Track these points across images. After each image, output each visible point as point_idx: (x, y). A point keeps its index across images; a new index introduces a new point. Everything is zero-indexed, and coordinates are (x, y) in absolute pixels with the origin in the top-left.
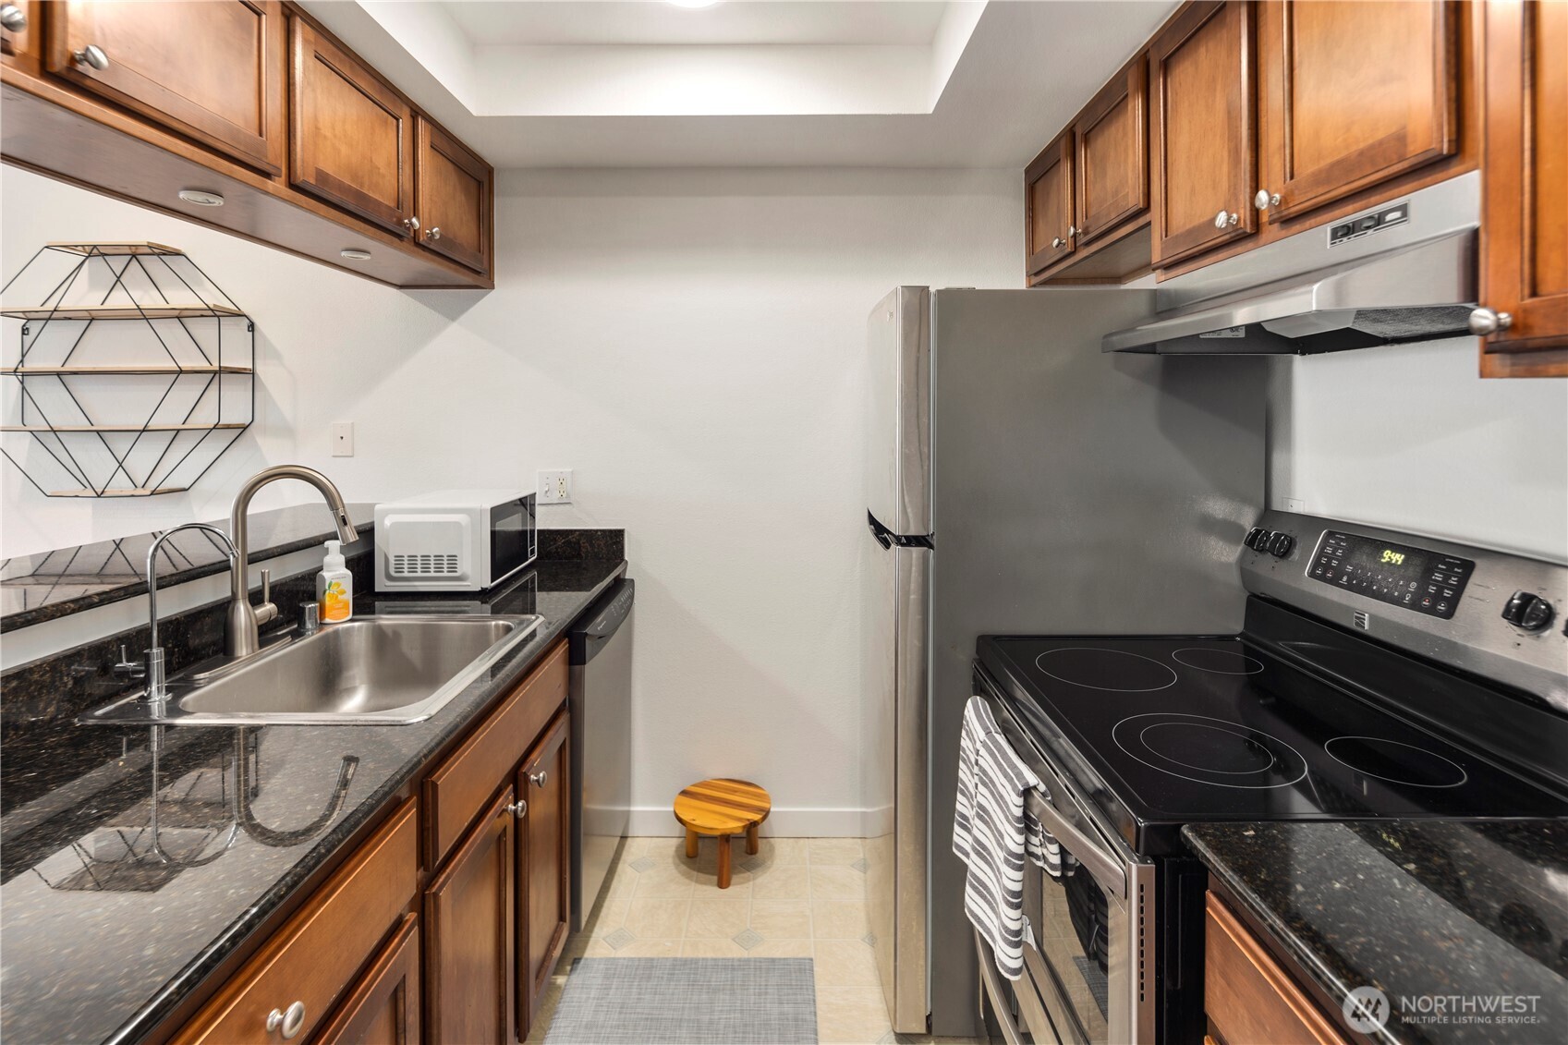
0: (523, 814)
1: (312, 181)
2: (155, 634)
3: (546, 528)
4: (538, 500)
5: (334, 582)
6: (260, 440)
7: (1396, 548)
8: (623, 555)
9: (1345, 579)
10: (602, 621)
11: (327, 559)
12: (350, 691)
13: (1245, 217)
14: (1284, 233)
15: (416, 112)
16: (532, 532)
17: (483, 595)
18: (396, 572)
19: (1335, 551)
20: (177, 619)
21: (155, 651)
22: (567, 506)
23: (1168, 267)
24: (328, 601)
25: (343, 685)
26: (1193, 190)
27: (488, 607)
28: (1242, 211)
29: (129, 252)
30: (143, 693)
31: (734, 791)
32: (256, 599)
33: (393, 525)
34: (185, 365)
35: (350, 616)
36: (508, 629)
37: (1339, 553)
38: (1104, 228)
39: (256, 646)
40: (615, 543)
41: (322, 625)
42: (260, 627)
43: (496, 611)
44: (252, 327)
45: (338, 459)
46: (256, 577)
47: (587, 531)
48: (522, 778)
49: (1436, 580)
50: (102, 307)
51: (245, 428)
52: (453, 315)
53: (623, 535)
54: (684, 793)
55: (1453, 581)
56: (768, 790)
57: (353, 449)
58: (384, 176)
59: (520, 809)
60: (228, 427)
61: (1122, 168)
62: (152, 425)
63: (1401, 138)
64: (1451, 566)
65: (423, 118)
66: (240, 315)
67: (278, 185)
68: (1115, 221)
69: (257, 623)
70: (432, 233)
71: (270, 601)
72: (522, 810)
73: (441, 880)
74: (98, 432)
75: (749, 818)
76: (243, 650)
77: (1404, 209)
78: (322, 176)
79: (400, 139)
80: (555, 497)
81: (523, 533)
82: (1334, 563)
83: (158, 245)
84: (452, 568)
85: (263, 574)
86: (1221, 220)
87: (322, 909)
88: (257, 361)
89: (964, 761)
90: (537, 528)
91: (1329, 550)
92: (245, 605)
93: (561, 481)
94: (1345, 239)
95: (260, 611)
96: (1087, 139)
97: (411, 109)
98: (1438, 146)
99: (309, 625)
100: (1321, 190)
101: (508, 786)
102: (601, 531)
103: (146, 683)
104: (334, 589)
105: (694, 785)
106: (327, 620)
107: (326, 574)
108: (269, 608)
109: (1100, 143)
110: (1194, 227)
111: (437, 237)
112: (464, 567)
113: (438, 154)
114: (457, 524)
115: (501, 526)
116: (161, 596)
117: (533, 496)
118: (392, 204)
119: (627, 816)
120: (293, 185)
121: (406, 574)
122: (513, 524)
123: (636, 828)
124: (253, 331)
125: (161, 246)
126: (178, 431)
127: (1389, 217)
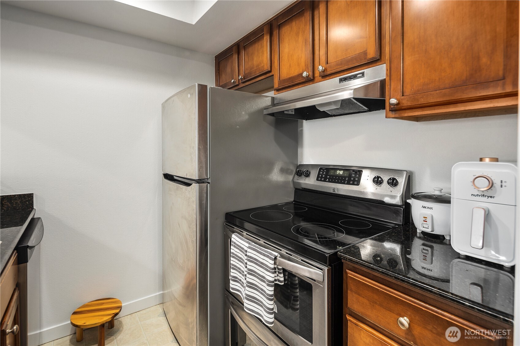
7: (340, 170)
8: (33, 206)
9: (328, 180)
13: (311, 74)
14: (323, 79)
19: (323, 173)
23: (278, 90)
26: (290, 66)
28: (310, 73)
31: (102, 304)
37: (324, 173)
38: (253, 77)
40: (28, 201)
47: (8, 196)
49: (353, 176)
53: (33, 196)
54: (75, 313)
55: (357, 176)
56: (118, 298)
61: (261, 57)
63: (365, 53)
64: (356, 172)
68: (258, 75)
75: (114, 312)
77: (363, 74)
82: (324, 176)
86: (305, 74)
89: (233, 257)
91: (321, 173)
94: (344, 82)
96: (245, 48)
98: (376, 57)
100: (339, 67)
102: (17, 195)
105: (79, 308)
109: (251, 49)
110: (292, 77)
119: (39, 335)
127: (358, 76)
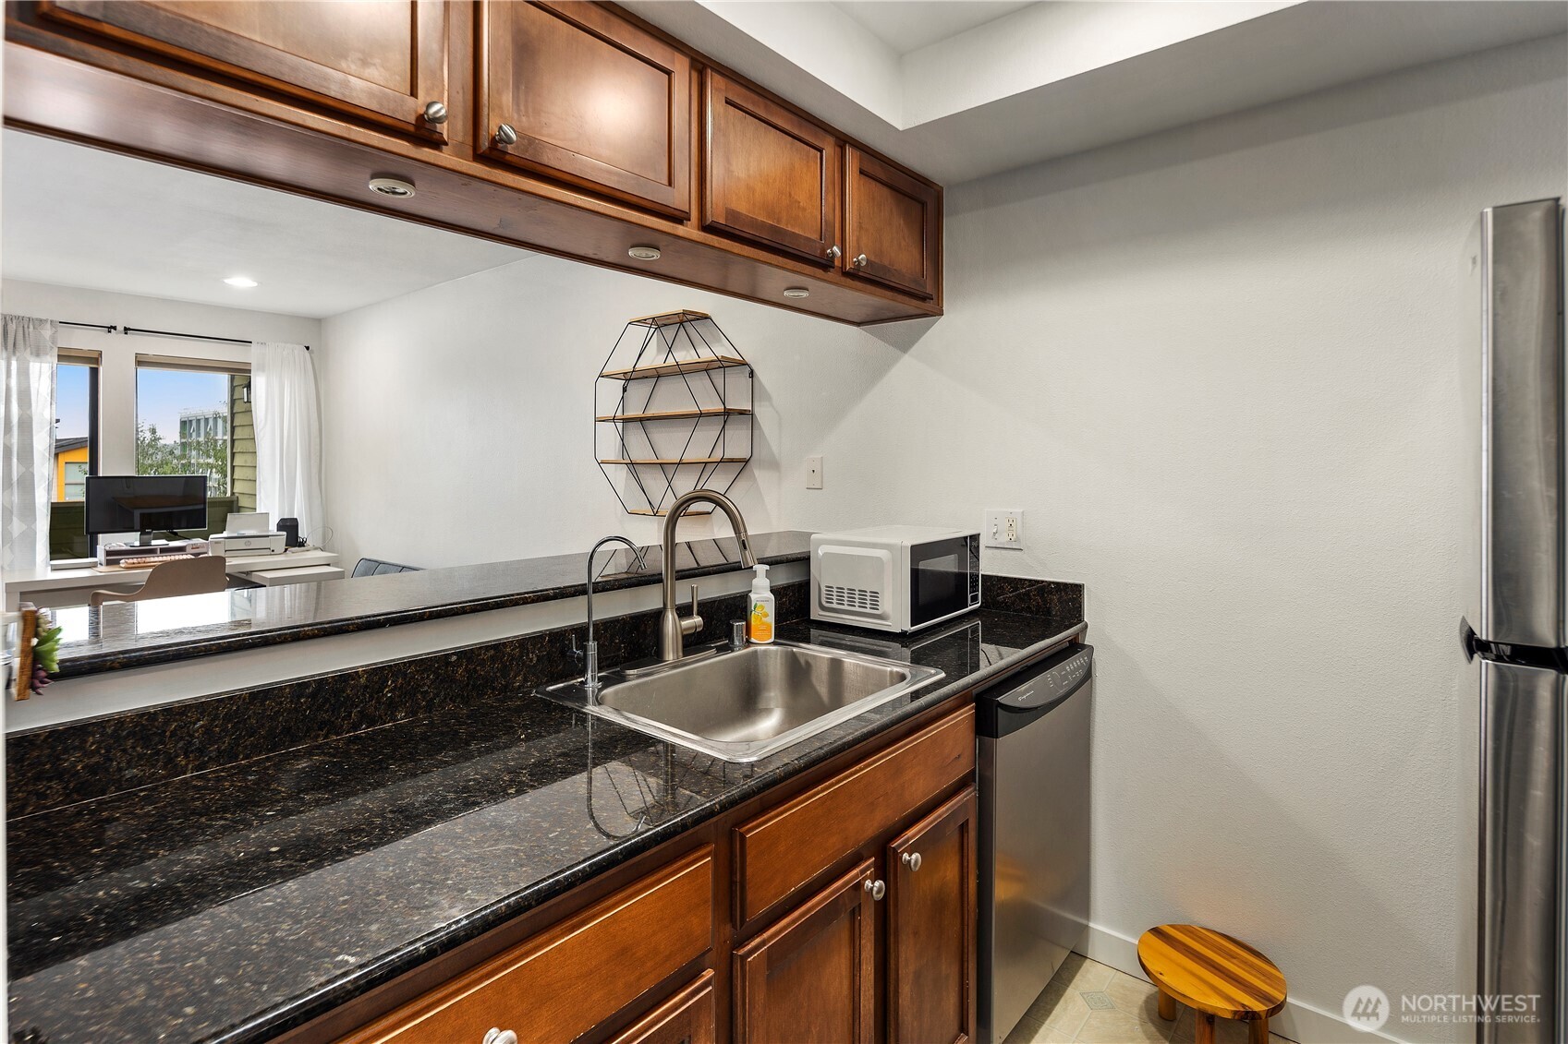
0: (882, 895)
1: (722, 221)
2: (591, 630)
3: (994, 574)
4: (983, 542)
5: (759, 604)
6: (757, 472)
8: (1081, 615)
10: (1027, 691)
11: (755, 581)
12: (768, 711)
15: (844, 141)
16: (975, 577)
17: (902, 638)
18: (828, 602)
20: (623, 619)
21: (590, 643)
22: (1018, 552)
24: (754, 622)
25: (762, 705)
27: (907, 652)
29: (678, 320)
30: (582, 679)
32: (684, 611)
33: (825, 554)
34: (704, 408)
35: (772, 640)
36: (903, 677)
39: (681, 654)
40: (1070, 600)
41: (748, 643)
42: (684, 637)
43: (917, 659)
44: (752, 374)
45: (811, 491)
46: (684, 592)
47: (1037, 582)
48: (891, 854)
50: (665, 365)
51: (746, 461)
52: (905, 346)
53: (1082, 591)
54: (1156, 931)
57: (822, 482)
58: (804, 209)
59: (875, 889)
60: (732, 461)
62: (685, 459)
65: (851, 145)
66: (743, 364)
67: (690, 230)
69: (682, 633)
70: (858, 261)
71: (698, 614)
72: (878, 892)
73: (753, 944)
74: (660, 464)
75: (1248, 1003)
76: (670, 656)
78: (731, 214)
79: (824, 171)
80: (1003, 539)
81: (961, 577)
83: (690, 312)
84: (875, 606)
85: (693, 588)
87: (566, 939)
88: (756, 404)
90: (981, 573)
92: (673, 614)
93: (1011, 520)
95: (686, 623)
97: (837, 138)
99: (737, 643)
101: (870, 857)
102: (1053, 583)
103: (583, 672)
104: (758, 610)
105: (1171, 926)
106: (753, 640)
107: (753, 596)
108: (697, 620)
111: (864, 263)
112: (886, 605)
113: (871, 181)
114: (879, 559)
115: (923, 565)
116: (598, 599)
117: (975, 538)
118: (815, 236)
119: (1083, 931)
120: (707, 228)
121: (835, 606)
122: (947, 564)
123: (1096, 949)
124: (752, 377)
125: (693, 312)
126: (706, 463)
